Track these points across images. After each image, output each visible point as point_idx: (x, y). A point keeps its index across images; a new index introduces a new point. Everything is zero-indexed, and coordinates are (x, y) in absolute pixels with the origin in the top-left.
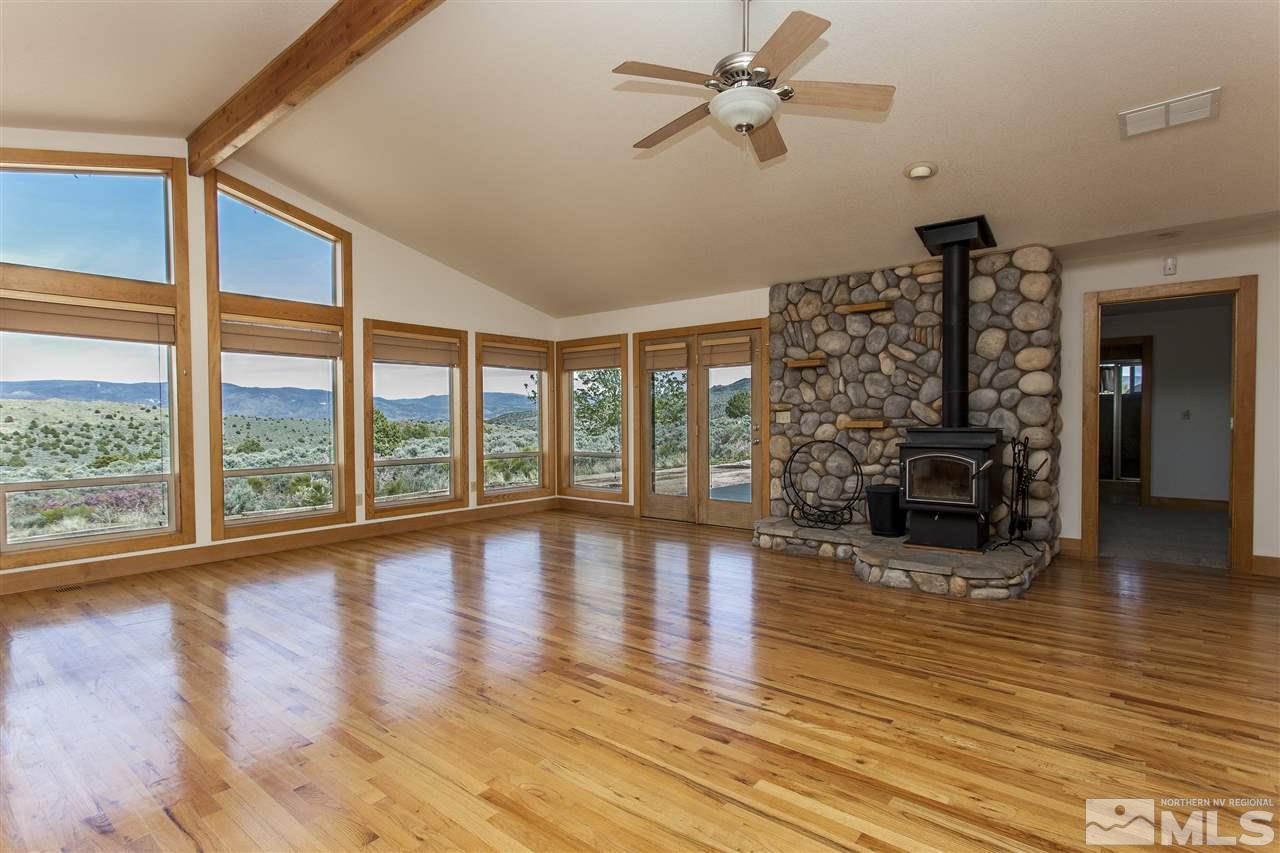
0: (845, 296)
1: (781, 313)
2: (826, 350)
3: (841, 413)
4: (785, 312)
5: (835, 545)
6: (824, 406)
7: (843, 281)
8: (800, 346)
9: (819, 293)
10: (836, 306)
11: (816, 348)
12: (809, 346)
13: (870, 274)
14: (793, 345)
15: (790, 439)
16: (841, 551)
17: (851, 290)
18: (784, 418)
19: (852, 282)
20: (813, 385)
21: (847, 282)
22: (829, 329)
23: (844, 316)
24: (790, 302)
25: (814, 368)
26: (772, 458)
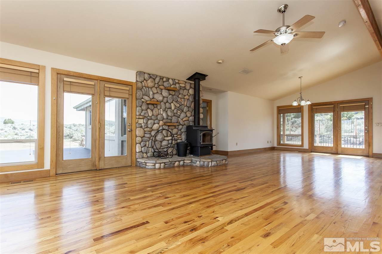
0: (162, 83)
1: (141, 82)
2: (158, 99)
3: (161, 121)
4: (143, 82)
5: (179, 161)
6: (156, 118)
7: (162, 78)
8: (148, 96)
9: (154, 79)
10: (160, 85)
11: (153, 98)
12: (151, 97)
13: (169, 79)
14: (145, 95)
15: (144, 129)
16: (182, 163)
17: (164, 82)
18: (141, 121)
19: (164, 80)
20: (152, 110)
21: (163, 79)
22: (157, 93)
23: (162, 89)
24: (145, 80)
25: (153, 104)
26: (136, 136)
